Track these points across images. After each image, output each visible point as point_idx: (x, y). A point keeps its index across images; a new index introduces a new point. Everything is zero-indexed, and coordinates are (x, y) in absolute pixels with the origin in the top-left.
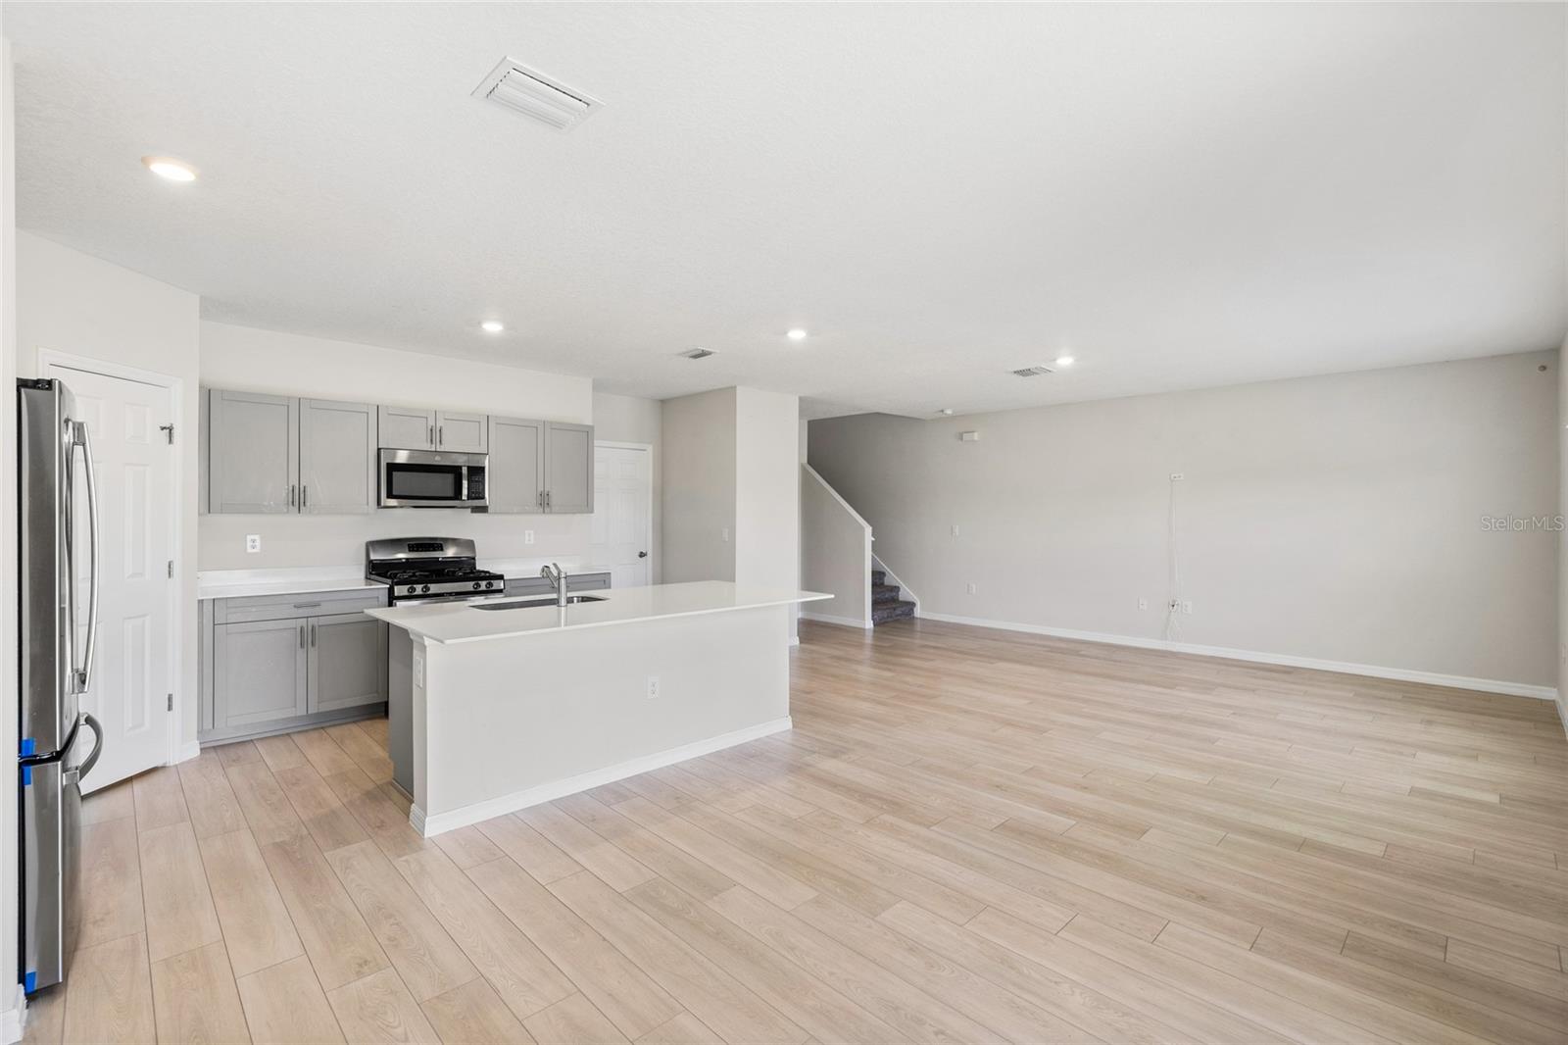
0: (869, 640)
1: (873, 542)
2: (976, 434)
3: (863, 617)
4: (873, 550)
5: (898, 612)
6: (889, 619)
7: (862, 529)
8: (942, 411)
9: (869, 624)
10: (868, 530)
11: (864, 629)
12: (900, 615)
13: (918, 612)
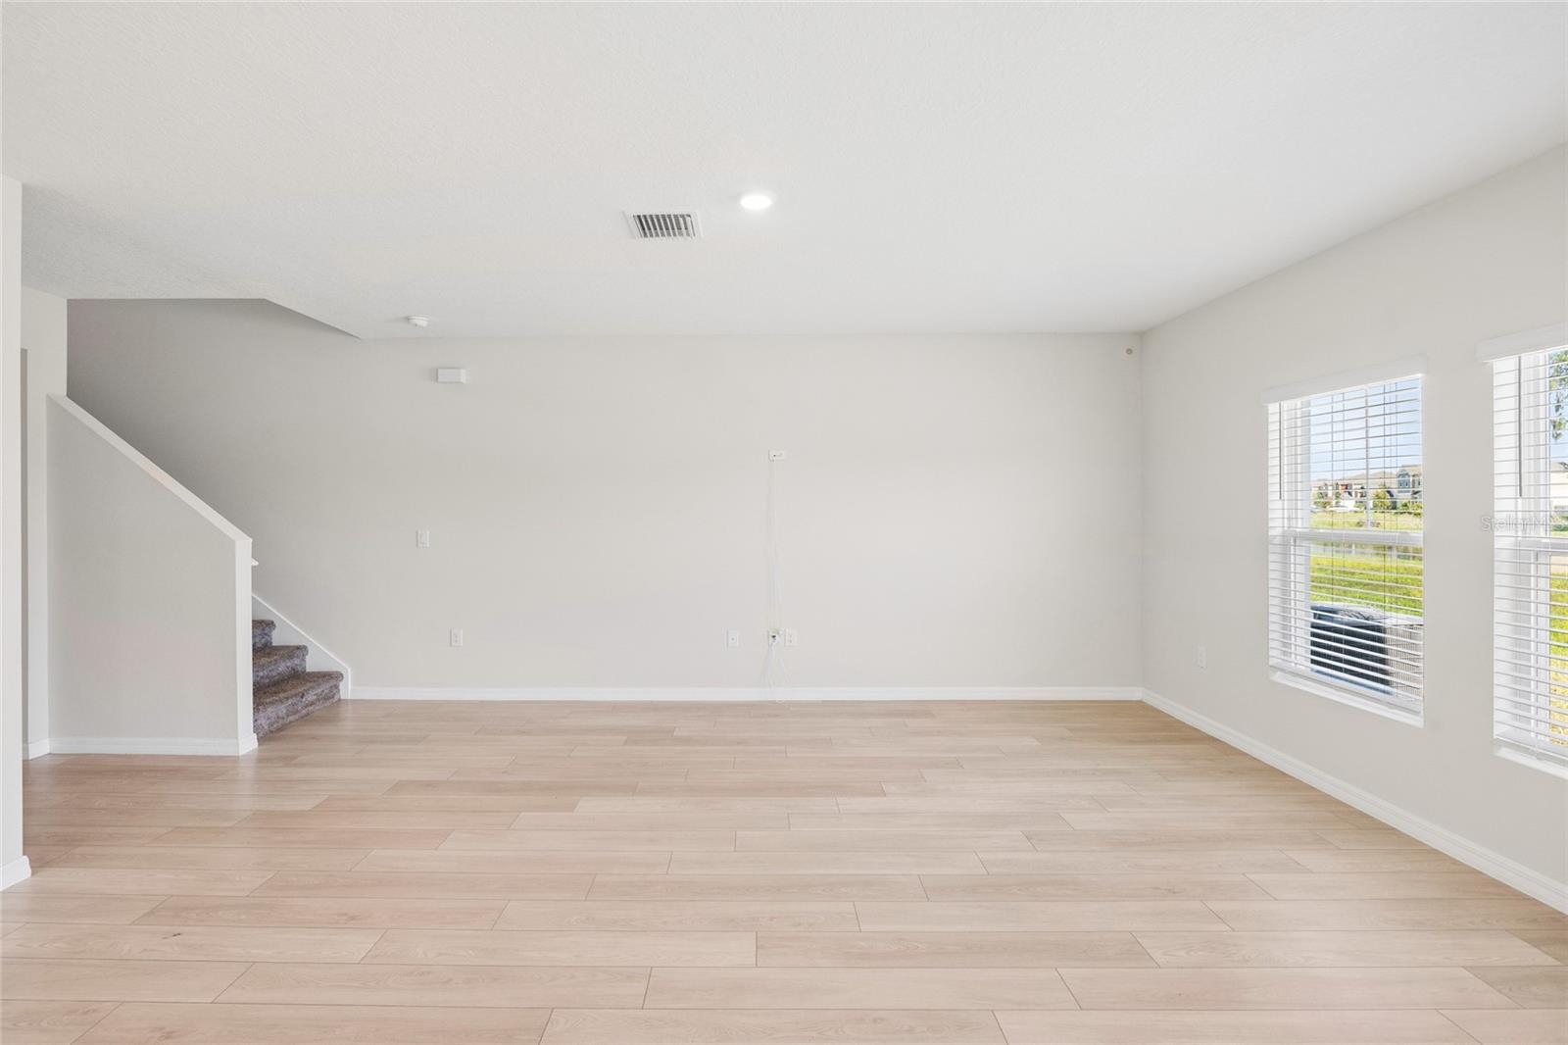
0: (247, 772)
1: (253, 567)
2: (463, 371)
3: (233, 733)
4: (255, 588)
5: (310, 697)
6: (291, 718)
7: (232, 543)
8: (408, 319)
9: (247, 743)
10: (243, 544)
11: (238, 757)
12: (312, 703)
13: (348, 690)
